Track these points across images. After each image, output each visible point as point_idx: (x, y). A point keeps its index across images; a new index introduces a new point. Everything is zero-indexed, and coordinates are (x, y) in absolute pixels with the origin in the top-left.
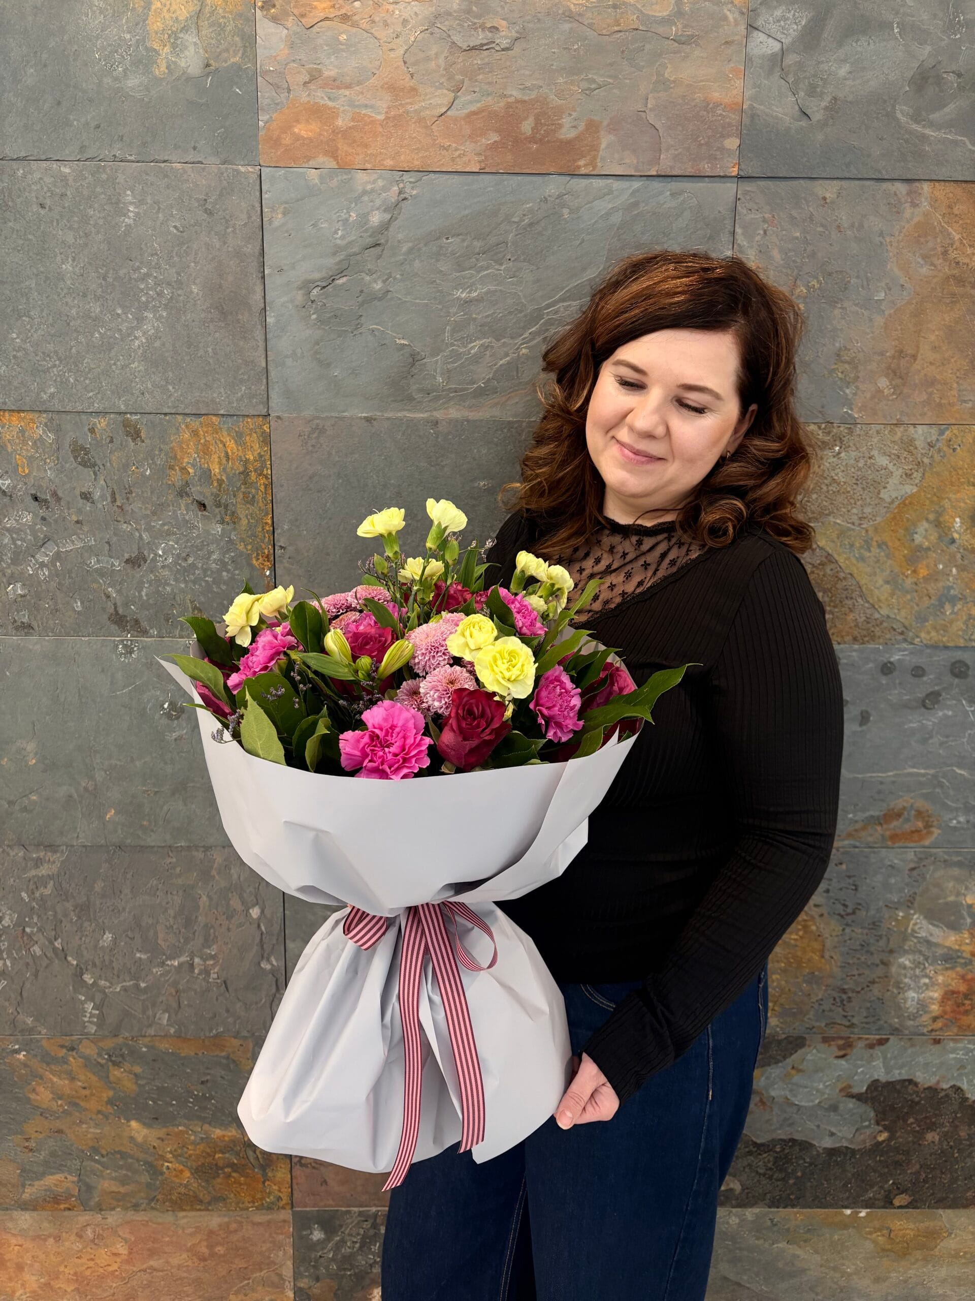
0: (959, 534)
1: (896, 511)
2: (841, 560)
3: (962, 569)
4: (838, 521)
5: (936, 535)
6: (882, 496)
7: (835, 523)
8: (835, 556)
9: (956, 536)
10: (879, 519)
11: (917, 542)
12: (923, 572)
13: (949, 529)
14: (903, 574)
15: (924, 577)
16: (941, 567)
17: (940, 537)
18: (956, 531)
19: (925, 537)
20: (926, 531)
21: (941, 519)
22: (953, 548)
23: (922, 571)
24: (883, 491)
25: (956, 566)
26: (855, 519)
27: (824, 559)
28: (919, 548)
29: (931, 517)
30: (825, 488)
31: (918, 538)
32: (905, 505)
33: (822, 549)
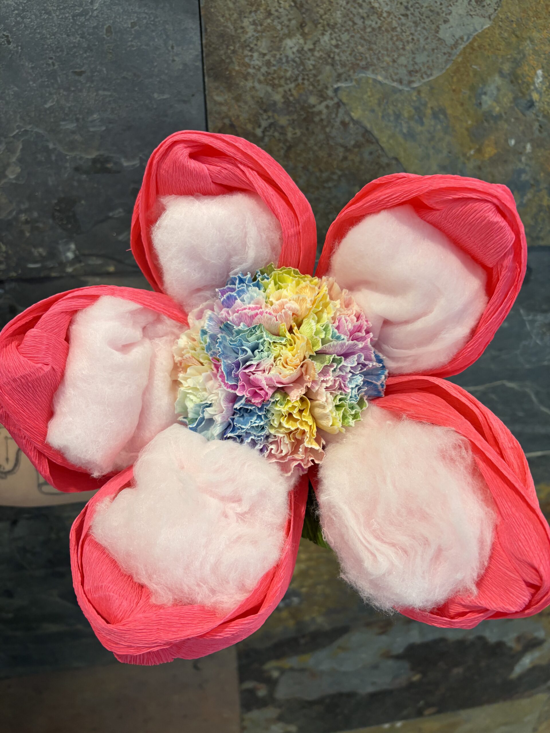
0: (540, 94)
1: (460, 60)
2: (383, 139)
3: (538, 144)
4: (380, 78)
5: (511, 96)
6: (441, 35)
7: (375, 80)
8: (376, 133)
9: (535, 96)
10: (436, 74)
11: (485, 107)
12: (490, 151)
13: (528, 85)
14: (464, 155)
15: (490, 158)
16: (513, 142)
17: (515, 99)
18: (536, 89)
19: (497, 100)
20: (498, 89)
21: (519, 72)
22: (531, 114)
23: (489, 149)
24: (443, 27)
25: (531, 141)
26: (403, 72)
27: (361, 139)
28: (488, 116)
29: (506, 68)
30: (359, 22)
31: (487, 101)
32: (473, 49)
33: (356, 122)
